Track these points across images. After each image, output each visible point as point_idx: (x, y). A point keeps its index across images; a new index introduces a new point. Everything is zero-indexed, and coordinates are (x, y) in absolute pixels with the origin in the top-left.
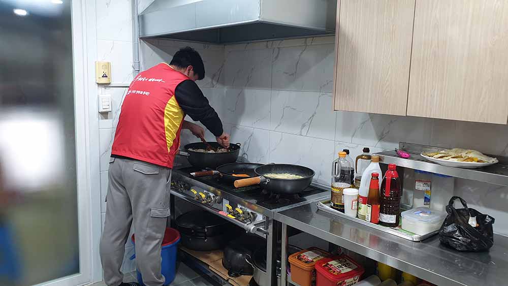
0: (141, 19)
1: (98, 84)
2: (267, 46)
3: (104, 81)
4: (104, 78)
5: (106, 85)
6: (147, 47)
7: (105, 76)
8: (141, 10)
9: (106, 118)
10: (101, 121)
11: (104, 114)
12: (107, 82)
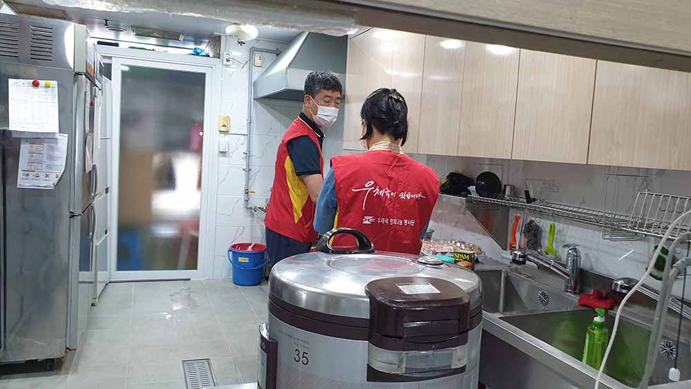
0: (255, 85)
1: (219, 131)
3: (224, 129)
4: (224, 127)
5: (226, 133)
7: (224, 126)
8: (255, 78)
9: (225, 156)
10: (221, 158)
11: (223, 153)
12: (226, 130)
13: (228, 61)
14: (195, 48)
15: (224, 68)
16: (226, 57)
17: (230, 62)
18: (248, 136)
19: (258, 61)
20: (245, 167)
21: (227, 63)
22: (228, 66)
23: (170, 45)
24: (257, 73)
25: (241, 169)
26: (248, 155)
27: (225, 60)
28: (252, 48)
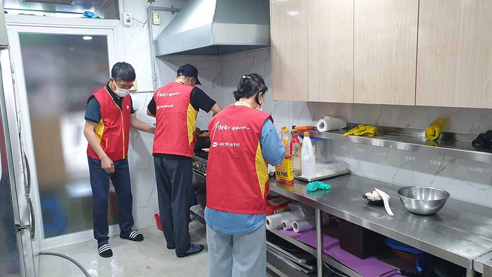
0: (156, 43)
2: (247, 55)
5: (134, 92)
6: (161, 62)
8: (155, 36)
12: (134, 89)
13: (128, 21)
14: (86, 12)
15: (126, 29)
16: (126, 18)
17: (131, 23)
19: (156, 20)
21: (128, 24)
22: (129, 26)
23: (57, 10)
24: (157, 31)
27: (125, 21)
28: (149, 8)
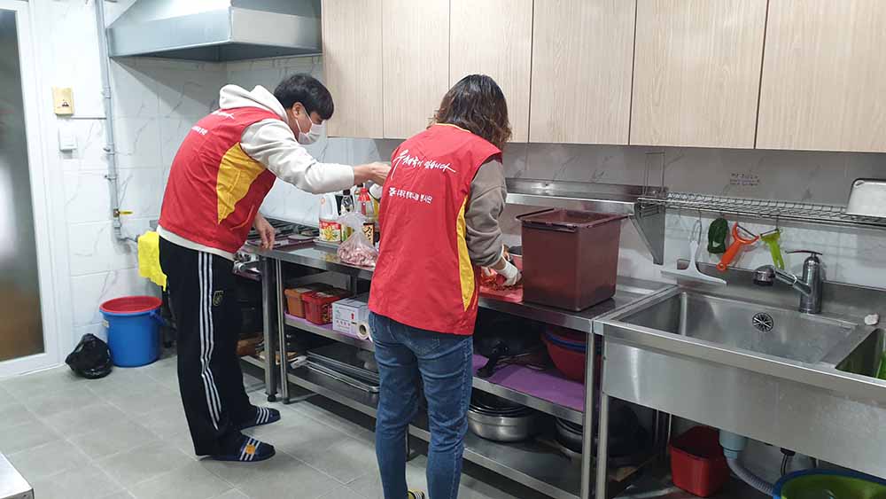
0: (110, 33)
1: (57, 115)
3: (66, 111)
4: (65, 108)
5: (68, 116)
7: (66, 105)
9: (71, 158)
10: (63, 161)
11: (67, 152)
12: (69, 112)
18: (108, 119)
20: (107, 173)
24: (111, 12)
25: (102, 177)
26: (110, 152)
